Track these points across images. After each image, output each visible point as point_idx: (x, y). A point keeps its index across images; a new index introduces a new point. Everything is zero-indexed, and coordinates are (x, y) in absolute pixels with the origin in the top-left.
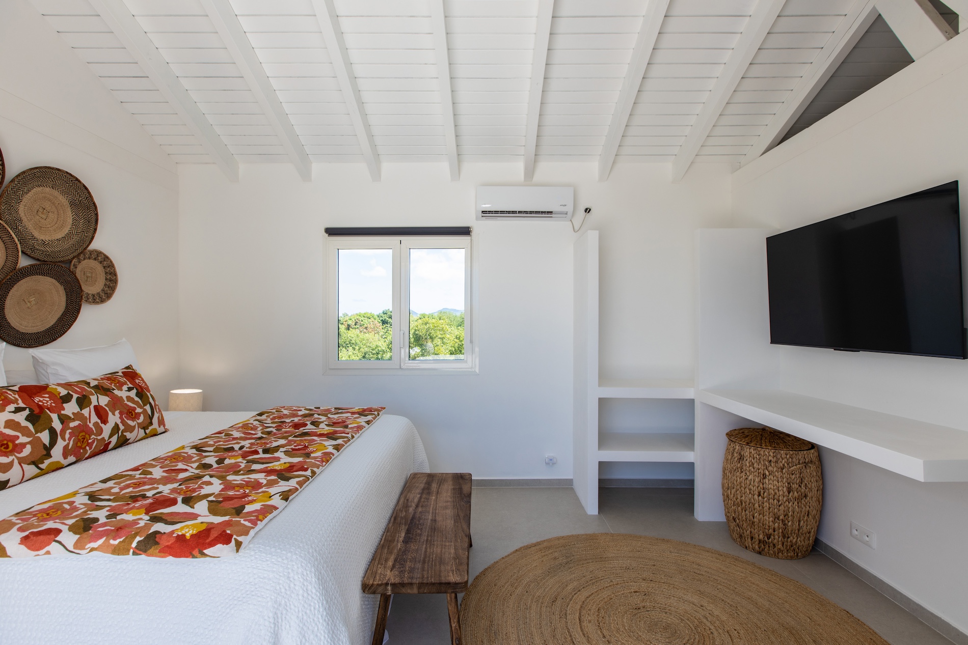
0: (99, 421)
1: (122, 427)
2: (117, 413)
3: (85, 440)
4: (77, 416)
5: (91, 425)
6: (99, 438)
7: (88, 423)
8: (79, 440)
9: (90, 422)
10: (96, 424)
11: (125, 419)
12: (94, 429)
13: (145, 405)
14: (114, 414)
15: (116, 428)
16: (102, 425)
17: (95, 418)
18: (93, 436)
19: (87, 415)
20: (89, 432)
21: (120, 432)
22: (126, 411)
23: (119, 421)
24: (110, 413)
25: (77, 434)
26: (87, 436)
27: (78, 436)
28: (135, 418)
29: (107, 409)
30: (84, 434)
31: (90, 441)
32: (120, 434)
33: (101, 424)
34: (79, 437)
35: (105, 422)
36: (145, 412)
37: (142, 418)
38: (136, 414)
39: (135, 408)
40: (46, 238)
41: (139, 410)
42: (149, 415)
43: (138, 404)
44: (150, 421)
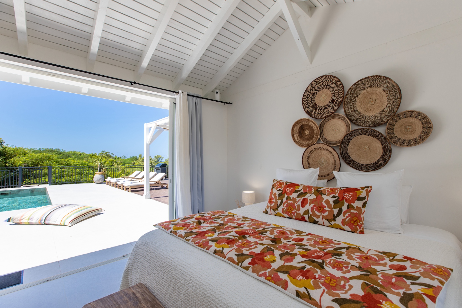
0: (301, 205)
1: (310, 213)
2: (312, 205)
3: (291, 210)
4: (294, 199)
5: (296, 205)
6: (298, 212)
7: (295, 204)
8: (289, 209)
9: (296, 204)
10: (298, 206)
11: (314, 210)
12: (296, 207)
13: (334, 207)
14: (310, 205)
15: (307, 212)
16: (301, 207)
17: (299, 203)
18: (295, 210)
19: (297, 200)
20: (294, 208)
21: (309, 215)
22: (317, 206)
23: (310, 209)
24: (308, 204)
25: (289, 206)
26: (292, 209)
27: (289, 207)
28: (322, 211)
29: (309, 201)
30: (291, 207)
31: (293, 211)
32: (309, 216)
33: (300, 207)
34: (289, 208)
35: (303, 206)
36: (331, 212)
37: (326, 214)
38: (323, 210)
39: (325, 207)
40: (372, 114)
41: (327, 209)
42: (334, 215)
43: (329, 206)
44: (333, 218)
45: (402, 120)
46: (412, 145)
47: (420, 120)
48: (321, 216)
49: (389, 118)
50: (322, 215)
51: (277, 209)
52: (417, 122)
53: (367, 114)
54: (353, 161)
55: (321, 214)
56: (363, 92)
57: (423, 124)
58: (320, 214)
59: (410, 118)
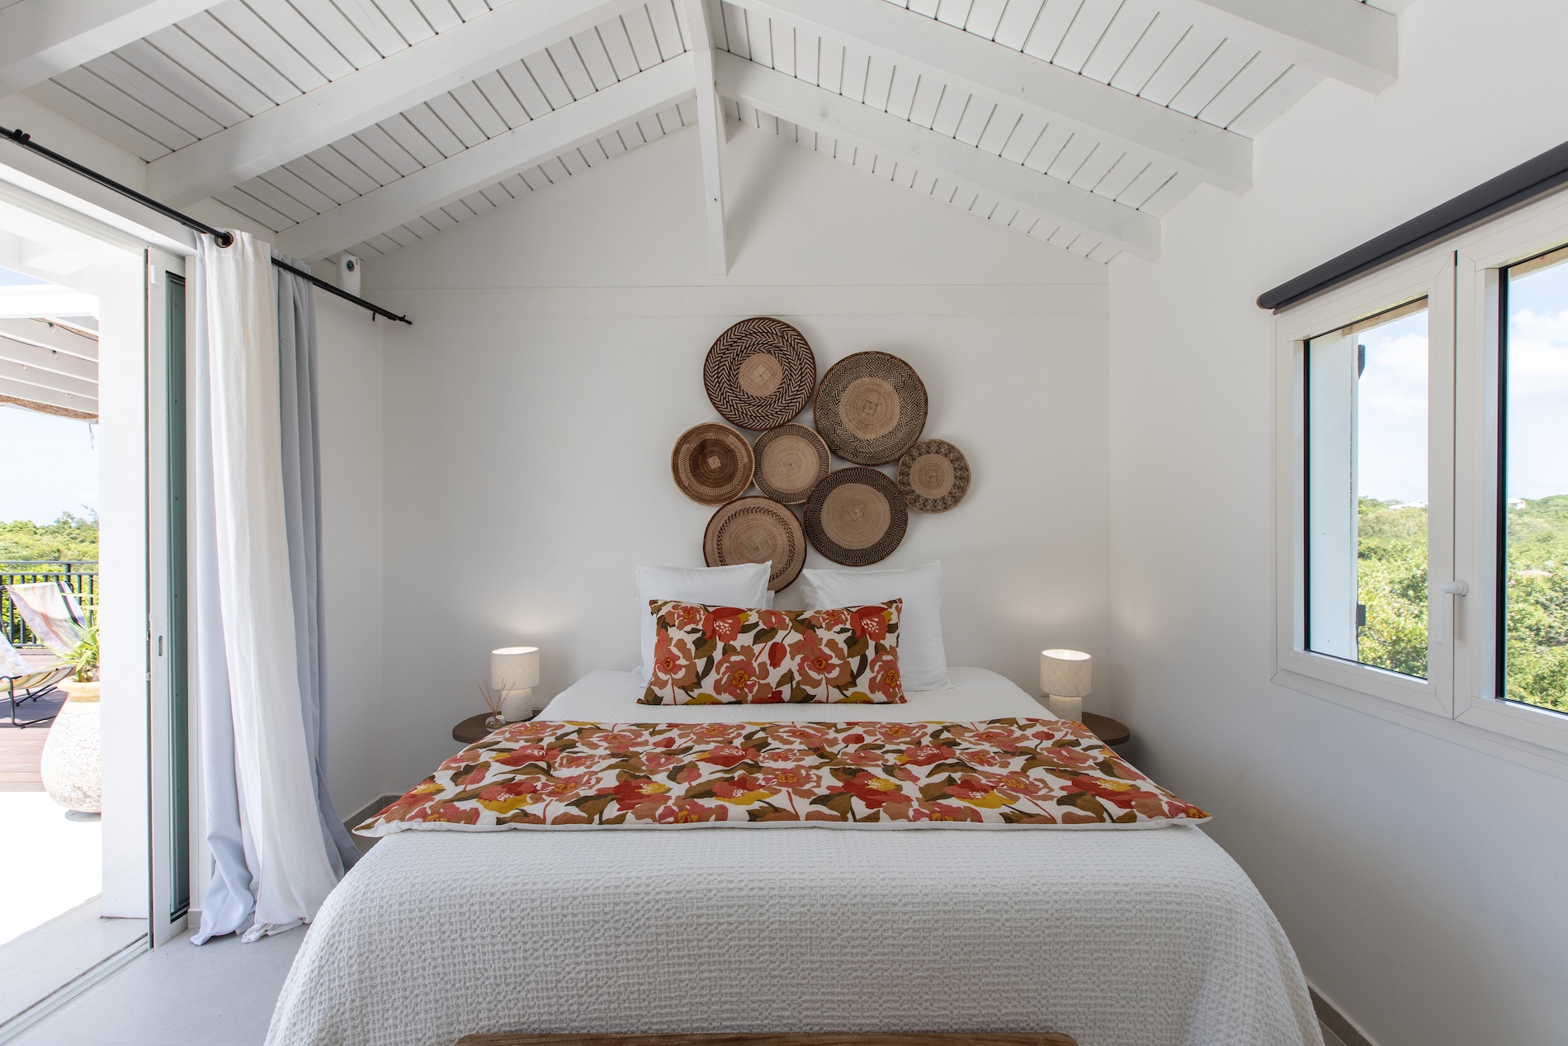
0: (768, 662)
1: (797, 677)
2: (798, 658)
3: (743, 680)
4: (746, 650)
5: (755, 665)
6: (762, 682)
7: (753, 662)
8: (735, 678)
9: (755, 661)
10: (763, 665)
11: (807, 668)
12: (757, 670)
13: (851, 655)
14: (792, 659)
15: (788, 677)
16: (770, 669)
17: (764, 658)
18: (753, 678)
19: (757, 652)
20: (751, 672)
21: (794, 683)
22: (812, 658)
23: (795, 669)
24: (788, 656)
25: (734, 670)
26: (746, 676)
27: (735, 673)
28: (824, 669)
29: (788, 649)
30: (743, 672)
31: (748, 683)
32: (794, 685)
33: (768, 667)
34: (736, 675)
35: (775, 664)
36: (845, 666)
37: (835, 673)
38: (828, 665)
39: (831, 657)
40: (871, 436)
41: (835, 661)
42: (852, 671)
43: (839, 653)
44: (850, 680)
45: (923, 456)
46: (940, 510)
47: (952, 461)
48: (824, 682)
49: (904, 450)
50: (826, 678)
51: (699, 685)
52: (946, 464)
53: (860, 435)
54: (830, 541)
55: (823, 676)
56: (856, 382)
57: (955, 469)
58: (821, 676)
59: (936, 455)
